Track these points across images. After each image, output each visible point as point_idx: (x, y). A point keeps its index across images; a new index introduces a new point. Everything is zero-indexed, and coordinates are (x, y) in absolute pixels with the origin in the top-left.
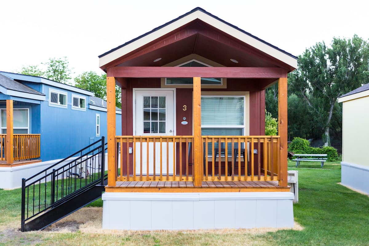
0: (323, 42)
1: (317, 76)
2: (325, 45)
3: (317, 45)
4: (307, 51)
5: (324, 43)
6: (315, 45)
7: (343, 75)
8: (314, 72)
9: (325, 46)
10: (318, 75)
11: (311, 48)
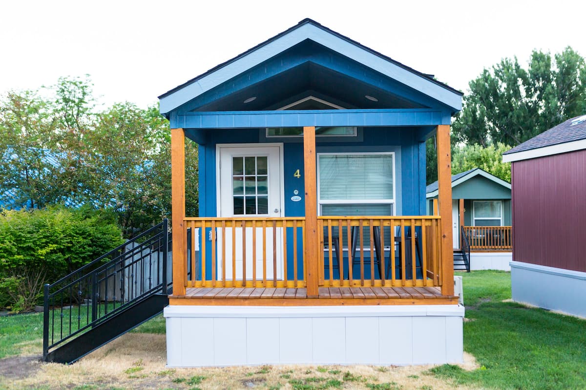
0: (515, 57)
1: (506, 115)
2: (518, 62)
3: (503, 62)
4: (485, 71)
5: (516, 60)
6: (500, 62)
7: (552, 112)
8: (502, 107)
9: (517, 64)
10: (509, 112)
11: (493, 67)
